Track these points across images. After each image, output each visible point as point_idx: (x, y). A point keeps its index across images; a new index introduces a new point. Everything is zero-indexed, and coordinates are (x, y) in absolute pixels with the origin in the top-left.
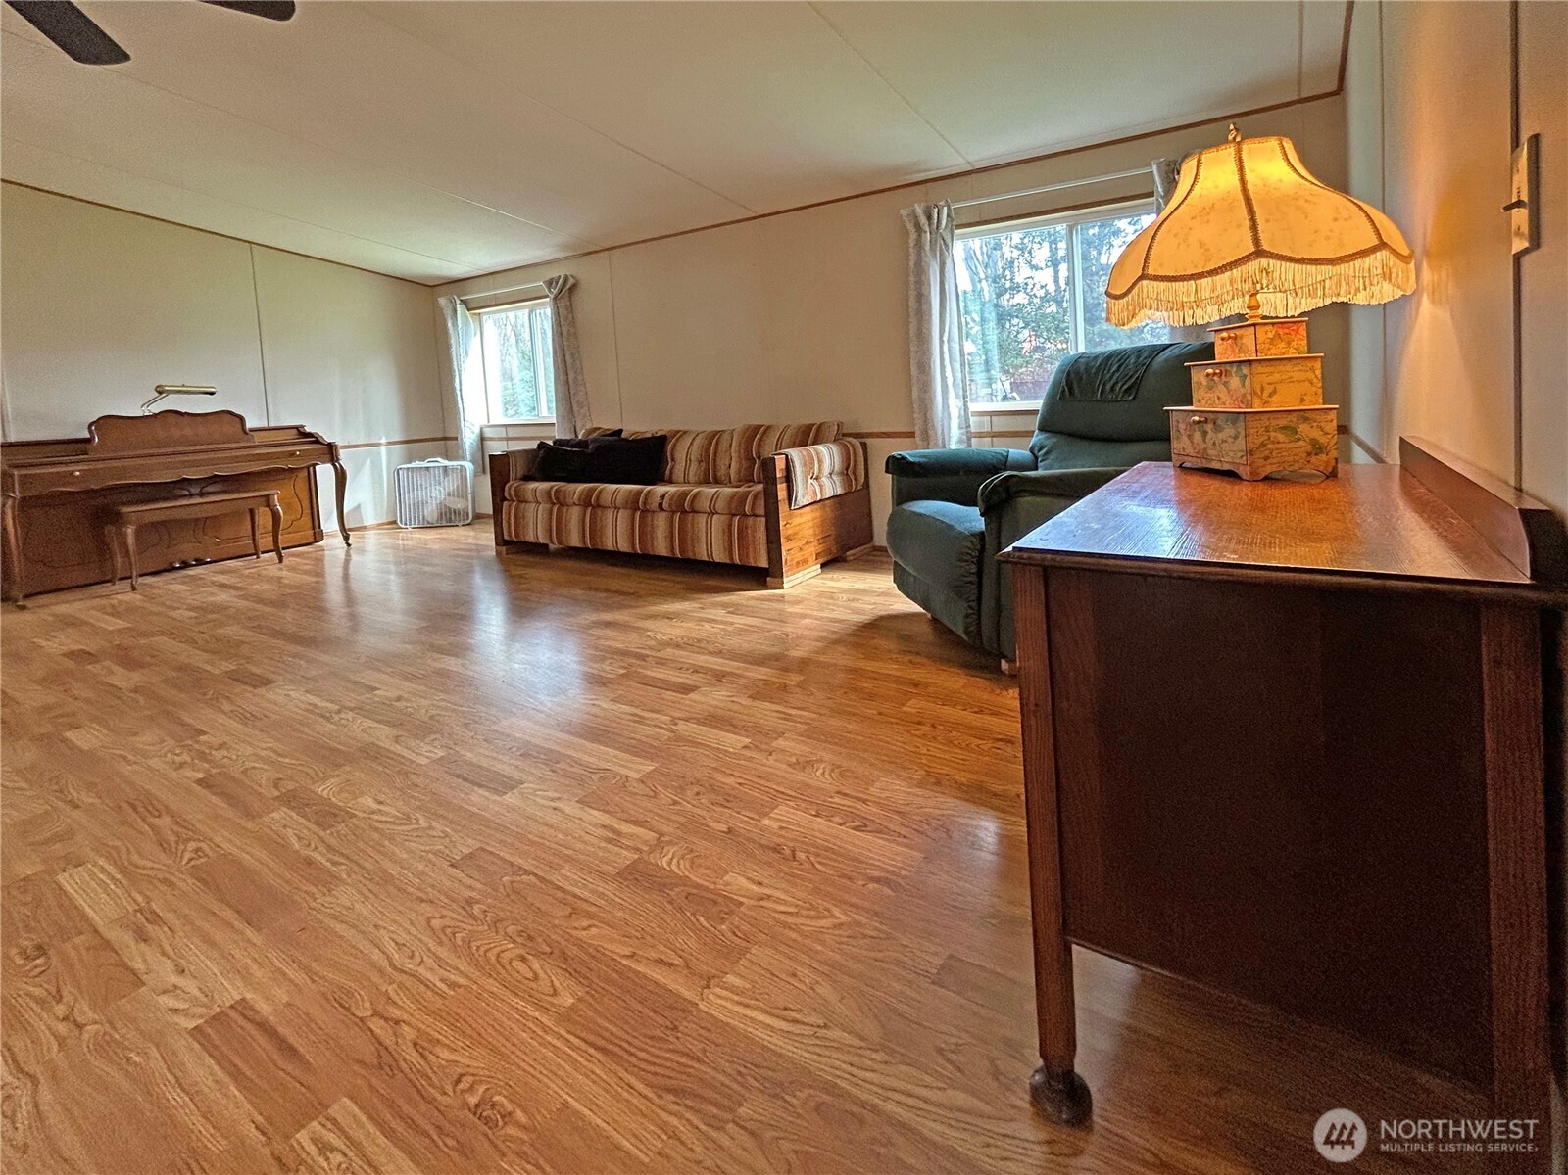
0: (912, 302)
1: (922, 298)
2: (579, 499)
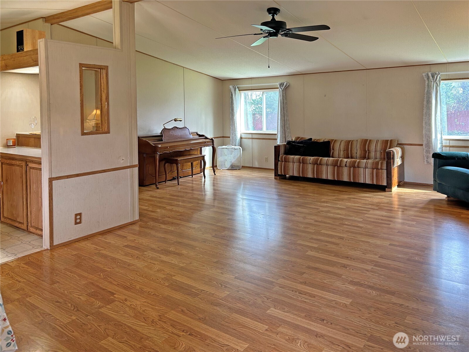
0: (425, 103)
1: (429, 102)
2: (313, 162)
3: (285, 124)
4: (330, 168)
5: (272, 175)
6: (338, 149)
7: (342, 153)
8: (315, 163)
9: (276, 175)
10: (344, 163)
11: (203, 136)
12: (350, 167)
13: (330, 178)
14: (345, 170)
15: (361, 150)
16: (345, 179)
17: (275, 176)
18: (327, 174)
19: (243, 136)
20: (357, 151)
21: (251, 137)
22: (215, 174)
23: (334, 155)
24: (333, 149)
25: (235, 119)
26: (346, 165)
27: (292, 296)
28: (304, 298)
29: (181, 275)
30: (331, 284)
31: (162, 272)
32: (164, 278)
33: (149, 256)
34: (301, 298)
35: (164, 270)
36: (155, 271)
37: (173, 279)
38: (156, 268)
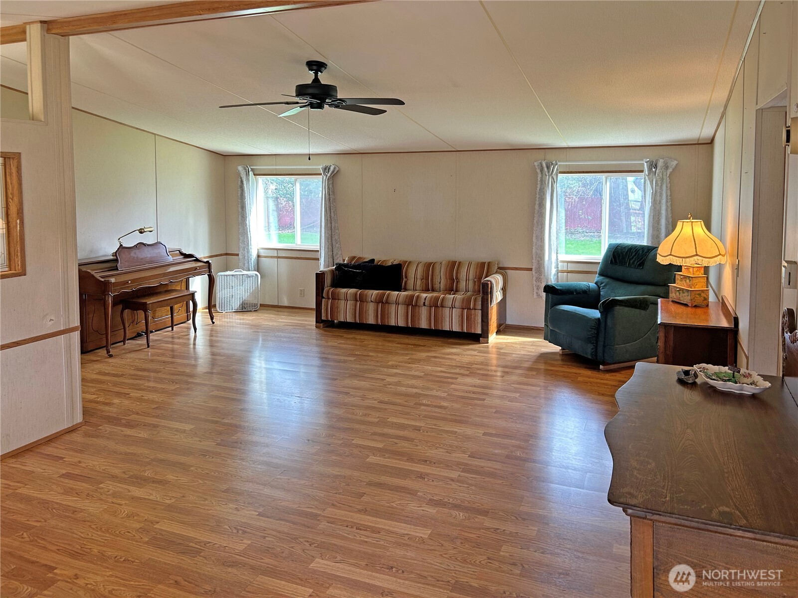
0: (537, 207)
1: (542, 205)
2: (376, 299)
3: (333, 234)
4: (401, 309)
5: (311, 320)
6: (413, 276)
7: (419, 282)
8: (380, 301)
9: (319, 320)
10: (423, 301)
11: (191, 256)
12: (431, 307)
13: (401, 323)
14: (424, 312)
15: (446, 279)
16: (424, 325)
17: (316, 322)
18: (397, 317)
19: (262, 253)
20: (441, 280)
21: (276, 255)
22: (213, 323)
23: (408, 287)
24: (406, 277)
25: (248, 224)
26: (424, 303)
27: (347, 535)
28: (363, 537)
29: (169, 520)
30: (402, 507)
31: (135, 518)
32: (140, 528)
33: (109, 491)
34: (360, 537)
35: (138, 513)
36: (123, 518)
37: (155, 528)
38: (124, 512)
